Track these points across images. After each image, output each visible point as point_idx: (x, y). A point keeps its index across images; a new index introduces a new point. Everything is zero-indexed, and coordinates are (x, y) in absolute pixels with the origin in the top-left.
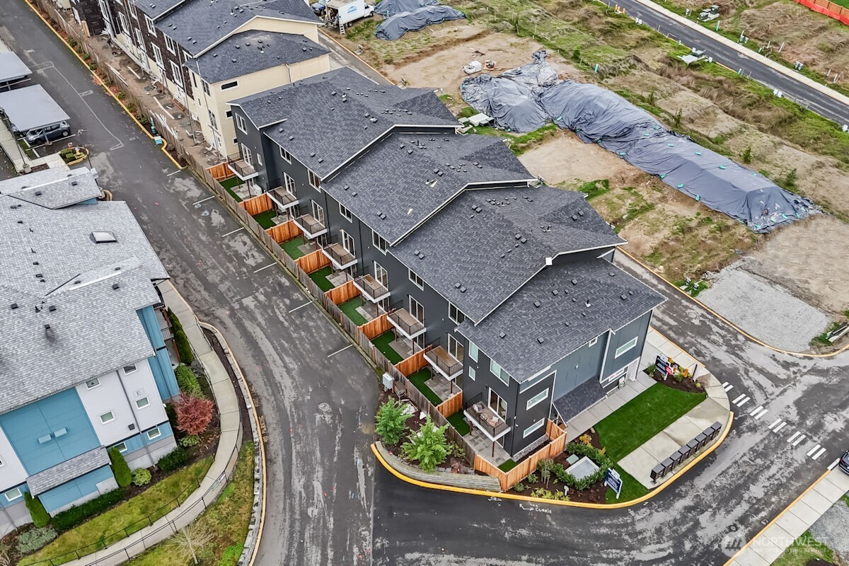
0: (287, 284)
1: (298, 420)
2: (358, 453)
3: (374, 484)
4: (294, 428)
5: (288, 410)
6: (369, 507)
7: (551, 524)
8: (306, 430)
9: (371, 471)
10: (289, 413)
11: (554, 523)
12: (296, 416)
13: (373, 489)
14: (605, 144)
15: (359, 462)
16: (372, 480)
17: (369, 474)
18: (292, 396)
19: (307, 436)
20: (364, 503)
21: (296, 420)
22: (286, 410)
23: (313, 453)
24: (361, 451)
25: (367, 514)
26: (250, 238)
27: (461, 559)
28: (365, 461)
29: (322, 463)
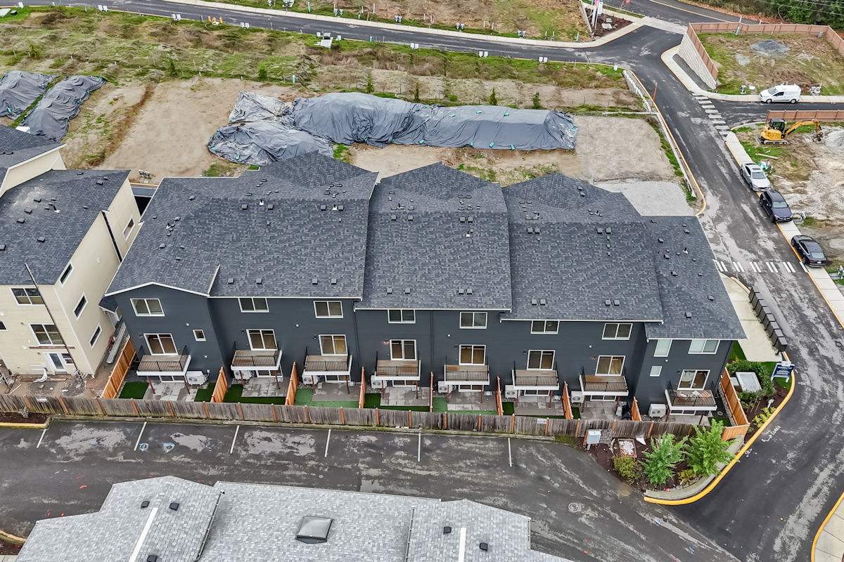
0: (374, 439)
1: (576, 539)
2: (647, 515)
3: (687, 525)
4: (585, 548)
5: (558, 540)
6: (709, 545)
7: (792, 434)
8: (594, 540)
9: (672, 517)
10: (561, 541)
11: (792, 432)
12: (569, 537)
13: (694, 530)
14: (400, 140)
15: (657, 520)
16: (683, 523)
17: (676, 522)
18: (542, 525)
19: (602, 543)
20: (704, 546)
21: (575, 541)
22: (556, 541)
23: (624, 551)
24: (646, 512)
25: (717, 550)
26: (262, 430)
27: (797, 513)
28: (660, 516)
29: (642, 551)
